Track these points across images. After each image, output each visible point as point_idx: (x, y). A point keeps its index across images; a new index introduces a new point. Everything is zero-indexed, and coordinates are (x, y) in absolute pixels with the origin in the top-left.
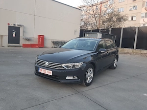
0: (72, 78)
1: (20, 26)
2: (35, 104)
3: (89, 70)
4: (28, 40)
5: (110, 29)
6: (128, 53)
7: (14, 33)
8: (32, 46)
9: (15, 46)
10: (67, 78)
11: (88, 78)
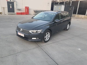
0: (35, 38)
1: (14, 1)
2: (12, 54)
3: (47, 33)
4: (19, 10)
5: (71, 2)
6: (81, 18)
7: (11, 6)
8: (22, 14)
9: (12, 14)
10: (33, 39)
11: (46, 38)
